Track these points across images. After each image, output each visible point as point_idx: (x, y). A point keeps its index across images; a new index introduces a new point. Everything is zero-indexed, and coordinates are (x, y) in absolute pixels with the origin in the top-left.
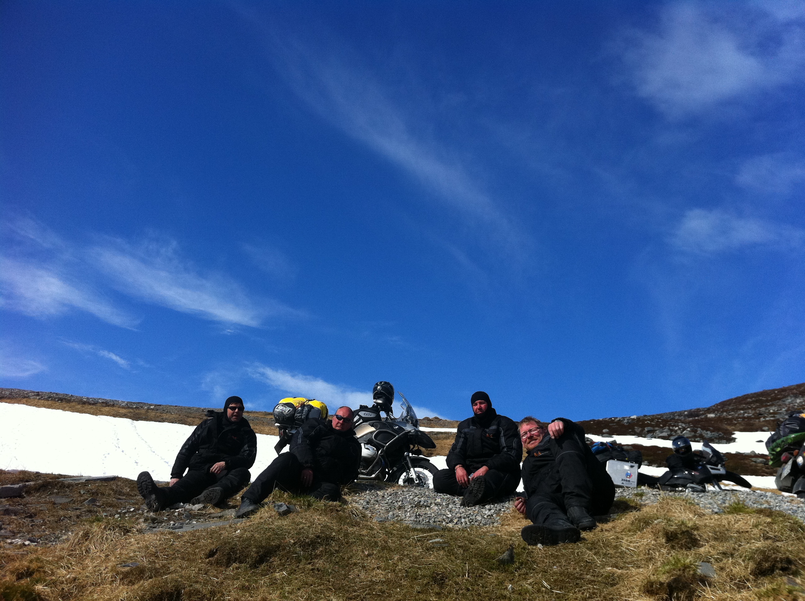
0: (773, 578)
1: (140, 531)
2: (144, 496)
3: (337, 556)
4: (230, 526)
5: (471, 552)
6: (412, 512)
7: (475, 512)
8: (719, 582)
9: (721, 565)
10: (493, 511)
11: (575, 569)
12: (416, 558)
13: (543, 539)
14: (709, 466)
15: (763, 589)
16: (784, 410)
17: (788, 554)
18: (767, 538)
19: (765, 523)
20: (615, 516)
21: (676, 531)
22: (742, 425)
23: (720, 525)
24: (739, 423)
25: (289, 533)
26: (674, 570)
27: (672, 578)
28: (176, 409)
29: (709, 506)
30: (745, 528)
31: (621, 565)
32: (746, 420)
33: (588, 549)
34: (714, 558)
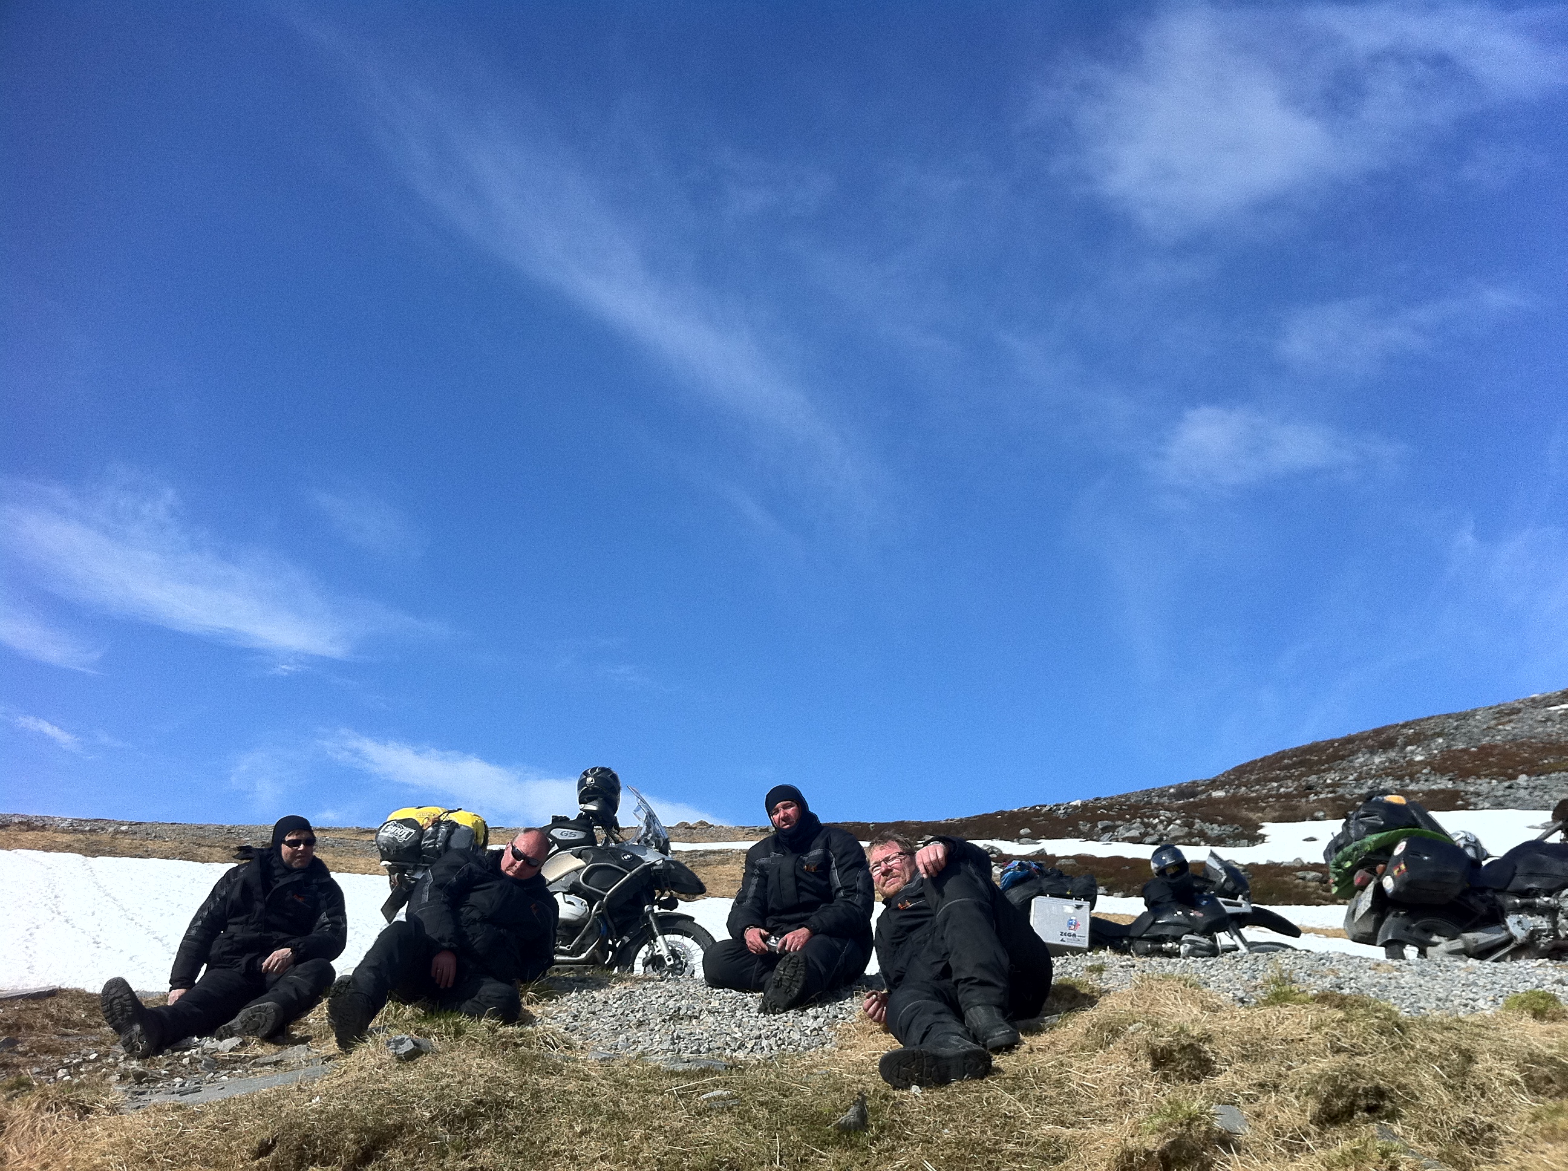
0: (1353, 1126)
1: (113, 1109)
2: (118, 1029)
3: (519, 1139)
4: (299, 1089)
5: (784, 1113)
6: (663, 1031)
7: (788, 1024)
8: (1254, 1142)
9: (1257, 1110)
10: (823, 1020)
11: (984, 1132)
12: (677, 1132)
13: (921, 1075)
14: (1220, 899)
15: (1335, 1152)
16: (1351, 778)
17: (1377, 1078)
18: (1339, 1051)
19: (1333, 1021)
20: (1054, 1019)
21: (1170, 1046)
22: (1276, 811)
23: (1251, 1028)
24: (1269, 806)
25: (421, 1098)
26: (1171, 1125)
27: (1167, 1140)
28: (174, 830)
29: (1226, 985)
30: (1296, 1033)
31: (1072, 1118)
32: (1283, 800)
33: (1006, 1089)
34: (1243, 1095)
